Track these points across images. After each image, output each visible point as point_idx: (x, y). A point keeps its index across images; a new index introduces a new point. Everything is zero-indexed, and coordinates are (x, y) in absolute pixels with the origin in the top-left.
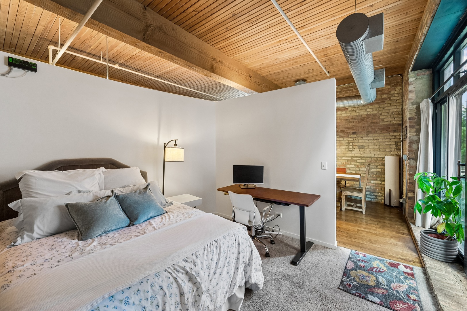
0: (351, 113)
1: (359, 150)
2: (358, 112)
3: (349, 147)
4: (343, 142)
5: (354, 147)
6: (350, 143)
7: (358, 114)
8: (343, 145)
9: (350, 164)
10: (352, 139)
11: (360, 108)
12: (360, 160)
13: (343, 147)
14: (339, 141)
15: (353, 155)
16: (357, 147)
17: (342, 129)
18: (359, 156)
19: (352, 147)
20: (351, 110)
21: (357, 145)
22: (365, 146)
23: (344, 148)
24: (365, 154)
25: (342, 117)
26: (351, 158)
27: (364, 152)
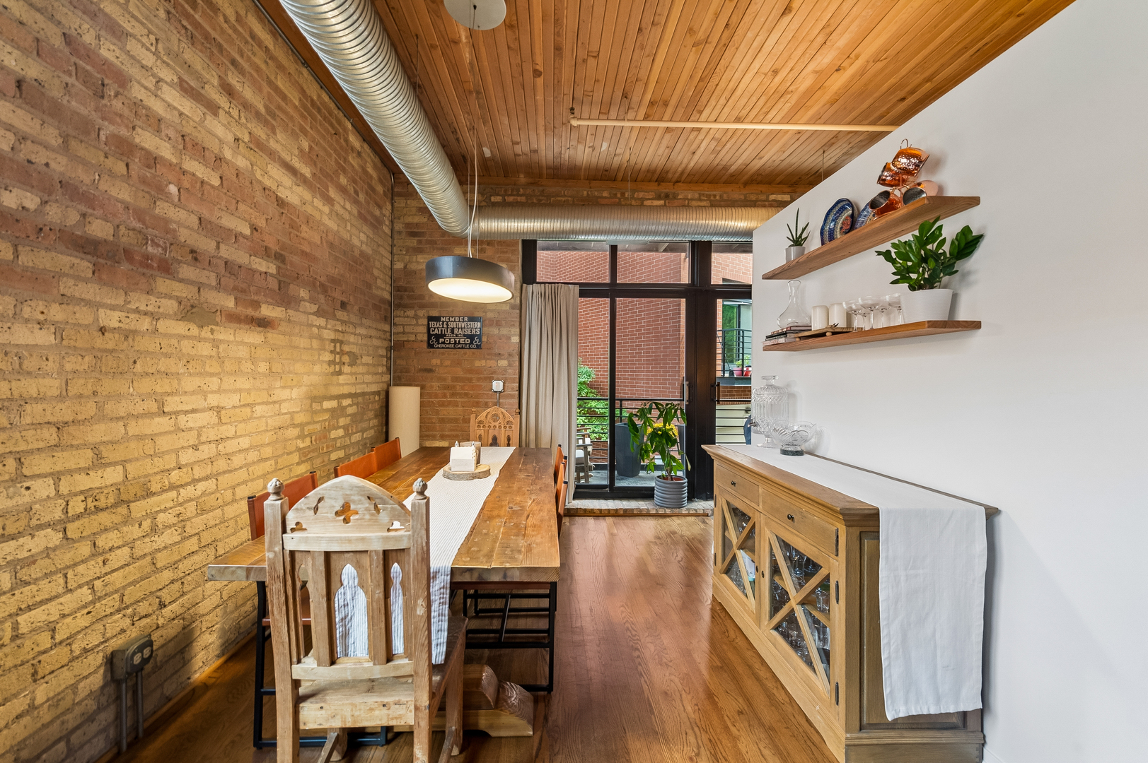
1: (349, 369)
3: (335, 359)
4: (324, 334)
5: (343, 359)
6: (338, 341)
8: (324, 350)
9: (338, 427)
10: (341, 329)
12: (350, 406)
13: (325, 359)
15: (341, 391)
16: (347, 359)
18: (349, 390)
19: (340, 359)
21: (347, 353)
22: (357, 357)
23: (325, 362)
24: (358, 383)
25: (323, 224)
26: (338, 403)
27: (356, 379)
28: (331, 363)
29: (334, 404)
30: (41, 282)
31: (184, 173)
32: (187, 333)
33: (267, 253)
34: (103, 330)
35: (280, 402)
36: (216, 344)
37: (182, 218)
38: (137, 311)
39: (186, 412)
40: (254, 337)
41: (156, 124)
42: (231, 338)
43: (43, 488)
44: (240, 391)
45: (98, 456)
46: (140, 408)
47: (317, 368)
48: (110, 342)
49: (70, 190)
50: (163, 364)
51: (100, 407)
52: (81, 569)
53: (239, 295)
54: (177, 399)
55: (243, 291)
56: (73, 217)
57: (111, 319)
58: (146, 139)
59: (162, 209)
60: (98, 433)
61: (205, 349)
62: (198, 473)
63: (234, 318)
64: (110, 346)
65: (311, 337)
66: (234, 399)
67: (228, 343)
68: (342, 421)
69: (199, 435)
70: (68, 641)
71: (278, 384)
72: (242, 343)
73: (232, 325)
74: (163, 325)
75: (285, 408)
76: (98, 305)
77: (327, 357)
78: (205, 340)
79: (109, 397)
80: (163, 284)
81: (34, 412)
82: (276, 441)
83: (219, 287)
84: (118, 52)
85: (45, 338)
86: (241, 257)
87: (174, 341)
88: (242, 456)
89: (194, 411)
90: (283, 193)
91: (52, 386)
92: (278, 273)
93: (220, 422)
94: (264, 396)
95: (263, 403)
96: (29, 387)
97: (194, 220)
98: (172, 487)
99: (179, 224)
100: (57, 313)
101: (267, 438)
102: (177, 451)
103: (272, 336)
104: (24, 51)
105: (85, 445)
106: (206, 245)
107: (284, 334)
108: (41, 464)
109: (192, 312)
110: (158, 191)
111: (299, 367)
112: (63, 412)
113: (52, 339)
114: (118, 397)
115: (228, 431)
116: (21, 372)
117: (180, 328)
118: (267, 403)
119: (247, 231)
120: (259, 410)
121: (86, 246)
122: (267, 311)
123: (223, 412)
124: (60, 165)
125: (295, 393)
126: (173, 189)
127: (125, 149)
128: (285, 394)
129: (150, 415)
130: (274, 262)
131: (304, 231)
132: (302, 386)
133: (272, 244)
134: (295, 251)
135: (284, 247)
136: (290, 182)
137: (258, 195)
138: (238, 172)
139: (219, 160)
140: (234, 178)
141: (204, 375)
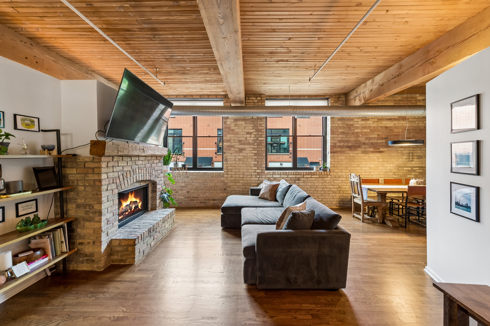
0: (411, 123)
1: (417, 160)
2: (417, 124)
3: (409, 157)
5: (413, 157)
6: (411, 153)
7: (417, 125)
9: (411, 175)
10: (412, 150)
11: (419, 120)
12: (418, 170)
15: (413, 165)
16: (416, 157)
18: (417, 165)
19: (412, 157)
20: (411, 120)
21: (416, 156)
22: (422, 156)
24: (423, 164)
25: (403, 126)
26: (411, 169)
27: (422, 162)
28: (407, 159)
29: (410, 169)
30: (344, 152)
31: (363, 132)
33: (382, 139)
34: (350, 156)
35: (386, 167)
36: (369, 157)
37: (362, 139)
38: (355, 153)
39: (363, 167)
40: (379, 155)
41: (358, 128)
42: (372, 155)
43: (344, 173)
44: (375, 164)
45: (350, 171)
46: (356, 166)
47: (401, 160)
48: (351, 157)
49: (347, 141)
50: (359, 160)
51: (350, 165)
52: (348, 184)
54: (361, 165)
55: (375, 147)
56: (347, 144)
57: (351, 155)
58: (356, 131)
59: (359, 139)
60: (350, 168)
61: (367, 158)
63: (372, 152)
64: (351, 158)
65: (398, 153)
66: (374, 166)
67: (372, 156)
68: (413, 173)
69: (365, 171)
70: (347, 191)
71: (386, 163)
72: (375, 156)
74: (359, 155)
75: (388, 168)
76: (350, 153)
77: (405, 157)
78: (367, 156)
79: (351, 164)
80: (359, 149)
81: (343, 165)
82: (385, 174)
83: (370, 147)
84: (352, 122)
85: (344, 158)
86: (375, 141)
89: (364, 167)
90: (387, 125)
91: (345, 163)
92: (386, 141)
93: (370, 169)
94: (382, 166)
96: (343, 163)
97: (365, 138)
99: (362, 140)
103: (383, 154)
104: (342, 129)
105: (348, 170)
106: (367, 141)
107: (388, 153)
108: (344, 171)
109: (364, 152)
110: (358, 136)
111: (393, 160)
112: (346, 166)
113: (345, 158)
114: (352, 164)
115: (373, 171)
116: (342, 161)
117: (362, 155)
118: (382, 167)
119: (377, 136)
120: (380, 168)
121: (348, 147)
122: (381, 150)
123: (371, 168)
124: (346, 139)
125: (391, 165)
126: (361, 135)
127: (353, 133)
128: (389, 165)
129: (357, 167)
130: (384, 140)
131: (395, 130)
132: (394, 164)
133: (384, 137)
134: (392, 136)
135: (388, 136)
136: (389, 122)
137: (380, 129)
138: (374, 127)
139: (369, 127)
140: (373, 128)
141: (367, 161)
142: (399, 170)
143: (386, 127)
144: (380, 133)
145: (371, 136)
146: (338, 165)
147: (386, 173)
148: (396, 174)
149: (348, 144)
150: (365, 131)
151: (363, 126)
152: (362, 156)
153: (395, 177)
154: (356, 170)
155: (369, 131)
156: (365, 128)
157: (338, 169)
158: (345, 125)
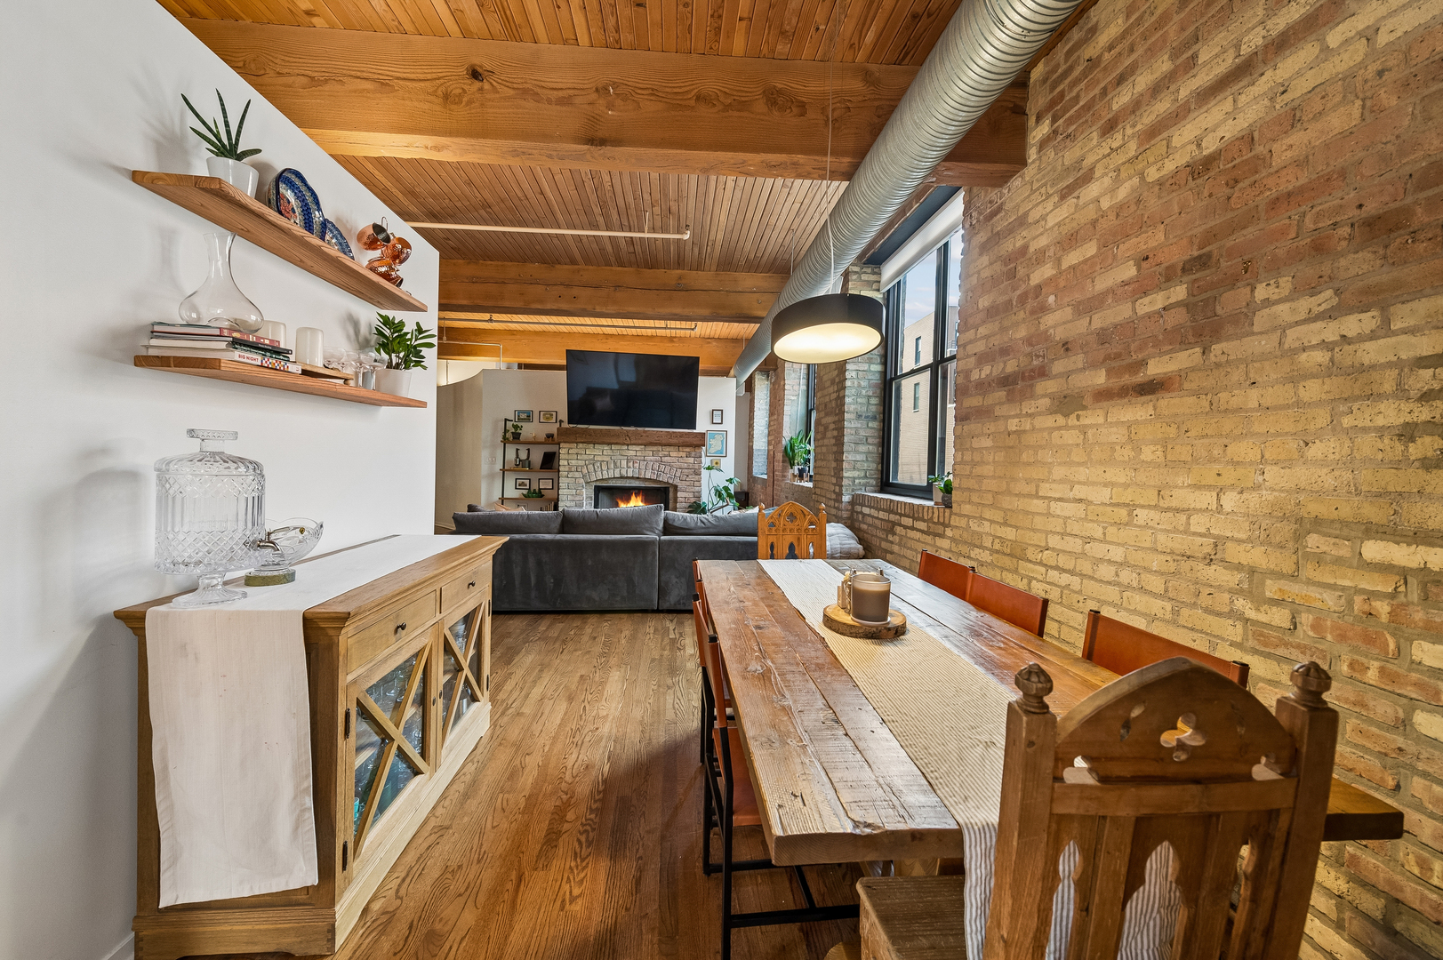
4: (1372, 352)
8: (1381, 397)
13: (1380, 421)
14: (1325, 345)
17: (1372, 208)
23: (1381, 431)
30: (989, 413)
31: (1061, 275)
32: (1054, 425)
33: (1166, 277)
34: (1008, 434)
35: (1188, 511)
36: (1083, 430)
37: (1057, 320)
38: (1028, 415)
39: (1056, 500)
40: (1137, 411)
42: (1101, 419)
44: (1112, 485)
46: (1026, 489)
48: (1011, 441)
49: (1002, 350)
50: (1039, 455)
51: (1007, 486)
53: (1116, 364)
54: (1047, 485)
55: (1118, 356)
56: (1001, 367)
57: (1013, 425)
58: (1036, 278)
59: (1046, 323)
61: (1071, 437)
62: (1063, 561)
63: (1104, 395)
66: (1103, 495)
67: (1097, 426)
72: (1119, 423)
73: (1105, 404)
74: (1036, 422)
75: (1199, 523)
76: (1009, 418)
78: (1073, 427)
80: (1041, 387)
81: (985, 484)
83: (1092, 365)
84: (1023, 233)
85: (989, 443)
86: (1120, 313)
87: (1045, 434)
88: (1113, 569)
92: (1190, 294)
93: (1086, 519)
95: (1149, 507)
97: (1070, 310)
98: (1041, 563)
99: (1055, 327)
100: (992, 427)
101: (1156, 562)
102: (1047, 533)
103: (1167, 403)
104: (989, 293)
106: (1081, 327)
107: (1197, 394)
108: (986, 513)
109: (1068, 404)
110: (1043, 309)
111: (1245, 450)
115: (1098, 533)
116: (983, 461)
117: (1049, 421)
118: (1155, 507)
119: (1134, 271)
120: (1142, 515)
122: (1155, 368)
123: (1091, 508)
124: (998, 340)
126: (1051, 299)
127: (1023, 300)
129: (1029, 496)
130: (1185, 279)
131: (1286, 149)
132: (1256, 487)
133: (1178, 254)
134: (1250, 218)
135: (1211, 236)
136: (1228, 105)
137: (1153, 203)
138: (1119, 209)
139: (1094, 223)
140: (1118, 222)
141: (1071, 464)
142: (1304, 557)
143: (1201, 168)
144: (1154, 238)
145: (1103, 283)
146: (971, 483)
147: (1185, 566)
148: (1271, 589)
149: (1004, 369)
150: (1073, 258)
151: (1065, 230)
152: (1052, 430)
153: (1262, 618)
154: (1027, 513)
155: (1090, 249)
156: (1071, 240)
157: (970, 502)
158: (998, 267)
